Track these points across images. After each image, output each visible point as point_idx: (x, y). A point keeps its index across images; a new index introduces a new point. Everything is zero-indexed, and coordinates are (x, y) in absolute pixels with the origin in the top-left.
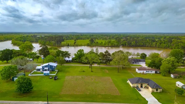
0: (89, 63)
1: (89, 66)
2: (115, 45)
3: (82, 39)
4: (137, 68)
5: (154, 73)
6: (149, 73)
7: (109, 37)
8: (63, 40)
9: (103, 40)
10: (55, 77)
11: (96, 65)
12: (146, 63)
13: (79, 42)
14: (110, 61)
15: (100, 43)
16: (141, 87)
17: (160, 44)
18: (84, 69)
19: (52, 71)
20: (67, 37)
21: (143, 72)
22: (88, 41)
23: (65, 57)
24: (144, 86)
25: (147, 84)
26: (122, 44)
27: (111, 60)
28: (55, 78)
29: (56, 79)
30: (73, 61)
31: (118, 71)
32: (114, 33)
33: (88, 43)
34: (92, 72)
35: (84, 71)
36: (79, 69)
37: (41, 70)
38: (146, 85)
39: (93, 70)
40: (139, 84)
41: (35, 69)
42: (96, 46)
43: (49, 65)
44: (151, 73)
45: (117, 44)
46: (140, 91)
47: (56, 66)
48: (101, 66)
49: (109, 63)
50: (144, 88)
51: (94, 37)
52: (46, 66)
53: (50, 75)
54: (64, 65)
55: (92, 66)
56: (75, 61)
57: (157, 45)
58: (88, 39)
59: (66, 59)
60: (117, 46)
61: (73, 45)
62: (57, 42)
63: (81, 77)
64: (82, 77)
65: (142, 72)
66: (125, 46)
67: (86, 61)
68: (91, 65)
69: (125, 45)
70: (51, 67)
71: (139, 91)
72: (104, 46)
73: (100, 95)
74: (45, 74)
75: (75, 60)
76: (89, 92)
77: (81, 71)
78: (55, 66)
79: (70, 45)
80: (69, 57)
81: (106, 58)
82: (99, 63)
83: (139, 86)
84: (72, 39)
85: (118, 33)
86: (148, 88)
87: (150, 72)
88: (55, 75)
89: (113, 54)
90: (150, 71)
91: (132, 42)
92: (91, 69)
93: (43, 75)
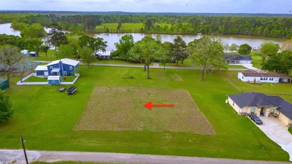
0: (143, 61)
1: (143, 67)
2: (189, 31)
3: (131, 21)
4: (240, 71)
5: (278, 82)
6: (265, 81)
7: (177, 20)
8: (99, 23)
9: (168, 23)
10: (70, 89)
11: (156, 66)
12: (252, 63)
13: (126, 26)
14: (184, 58)
15: (164, 27)
16: (262, 114)
17: (270, 29)
18: (133, 73)
19: (68, 75)
20: (107, 19)
21: (255, 80)
22: (141, 25)
23: (97, 49)
24: (267, 111)
25: (275, 108)
26: (201, 29)
27: (186, 57)
28: (71, 91)
29: (71, 93)
30: (113, 57)
31: (203, 77)
32: (186, 14)
33: (142, 28)
34: (149, 80)
35: (132, 78)
36: (124, 73)
37: (46, 74)
38: (272, 111)
39: (151, 75)
40: (256, 108)
41: (34, 72)
42: (155, 33)
43: (60, 63)
44: (271, 81)
45: (193, 30)
46: (261, 123)
47: (75, 65)
48: (166, 67)
49: (182, 61)
50: (269, 116)
51: (153, 18)
52: (55, 66)
53: (62, 83)
54: (95, 64)
55: (150, 67)
56: (117, 57)
57: (265, 32)
58: (142, 21)
59: (100, 52)
60: (194, 34)
61: (116, 31)
62: (88, 25)
63: (125, 90)
64: (128, 90)
65: (251, 79)
66: (207, 34)
67: (137, 56)
68: (148, 66)
69: (208, 31)
70: (66, 67)
71: (259, 124)
72: (170, 34)
73: (169, 132)
74: (50, 81)
75: (118, 55)
76: (142, 125)
77: (126, 77)
78: (73, 66)
79: (110, 31)
80: (104, 50)
81: (178, 51)
82: (163, 62)
83: (257, 111)
84: (115, 21)
85: (192, 14)
86: (276, 117)
87: (268, 81)
88: (72, 83)
89: (190, 44)
90: (269, 78)
91: (220, 27)
92: (146, 72)
93: (47, 83)
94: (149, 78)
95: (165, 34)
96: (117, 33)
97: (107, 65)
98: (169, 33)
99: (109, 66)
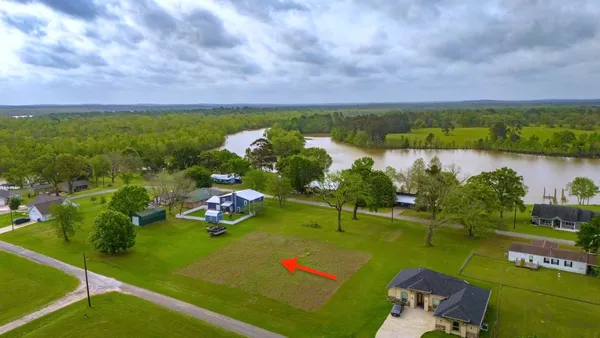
6: (554, 266)
16: (421, 304)
19: (241, 212)
21: (523, 261)
24: (426, 302)
33: (481, 140)
35: (317, 226)
38: (436, 303)
40: (409, 293)
41: (206, 204)
44: (568, 269)
47: (251, 199)
50: (431, 309)
62: (373, 133)
70: (240, 201)
74: (208, 217)
77: (309, 224)
78: (248, 201)
83: (410, 299)
87: (561, 266)
90: (562, 261)
94: (340, 230)
95: (530, 153)
96: (425, 148)
97: (315, 204)
98: (540, 150)
99: (313, 206)
